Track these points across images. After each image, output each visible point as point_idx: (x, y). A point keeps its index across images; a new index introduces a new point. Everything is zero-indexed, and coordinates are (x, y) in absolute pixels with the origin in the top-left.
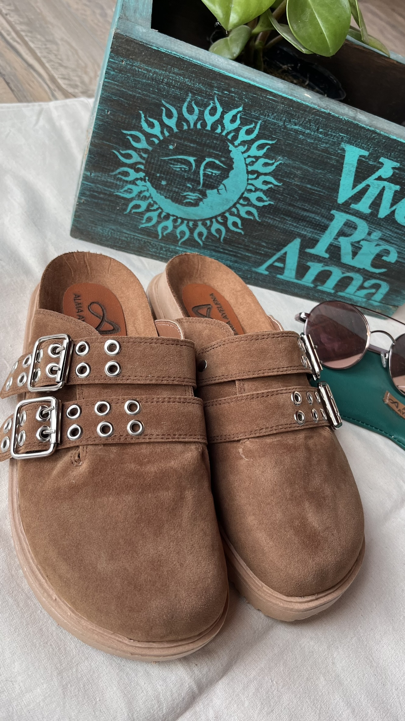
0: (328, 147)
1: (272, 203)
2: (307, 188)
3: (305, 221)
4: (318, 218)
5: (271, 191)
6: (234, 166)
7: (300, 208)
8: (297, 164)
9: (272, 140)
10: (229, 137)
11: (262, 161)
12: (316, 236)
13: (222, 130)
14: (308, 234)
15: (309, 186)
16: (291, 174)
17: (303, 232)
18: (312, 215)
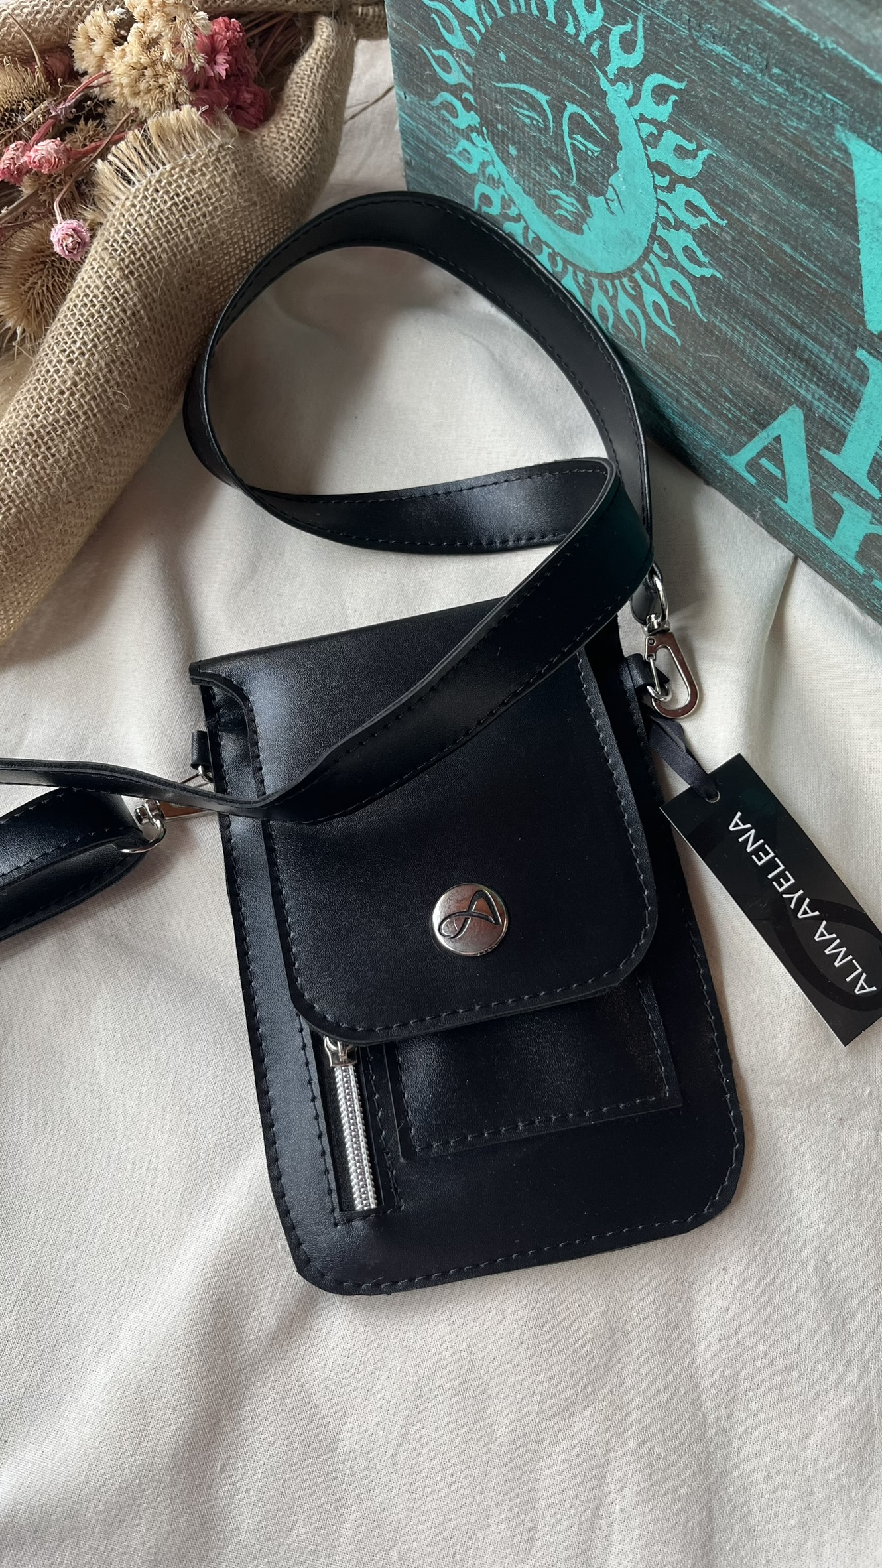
0: (807, 132)
1: (718, 275)
2: (785, 253)
3: (801, 360)
4: (829, 361)
5: (707, 236)
6: (620, 137)
7: (781, 314)
8: (747, 170)
9: (679, 79)
10: (594, 49)
11: (671, 139)
12: (835, 417)
13: (575, 26)
14: (816, 403)
15: (789, 250)
16: (742, 197)
17: (803, 392)
18: (817, 349)
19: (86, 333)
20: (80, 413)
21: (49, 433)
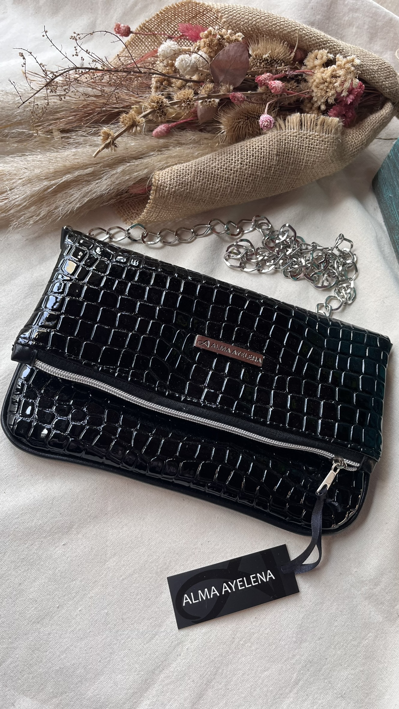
19: (252, 160)
20: (231, 180)
21: (217, 178)
